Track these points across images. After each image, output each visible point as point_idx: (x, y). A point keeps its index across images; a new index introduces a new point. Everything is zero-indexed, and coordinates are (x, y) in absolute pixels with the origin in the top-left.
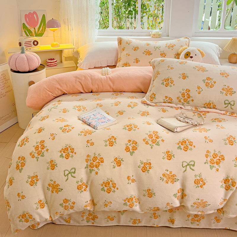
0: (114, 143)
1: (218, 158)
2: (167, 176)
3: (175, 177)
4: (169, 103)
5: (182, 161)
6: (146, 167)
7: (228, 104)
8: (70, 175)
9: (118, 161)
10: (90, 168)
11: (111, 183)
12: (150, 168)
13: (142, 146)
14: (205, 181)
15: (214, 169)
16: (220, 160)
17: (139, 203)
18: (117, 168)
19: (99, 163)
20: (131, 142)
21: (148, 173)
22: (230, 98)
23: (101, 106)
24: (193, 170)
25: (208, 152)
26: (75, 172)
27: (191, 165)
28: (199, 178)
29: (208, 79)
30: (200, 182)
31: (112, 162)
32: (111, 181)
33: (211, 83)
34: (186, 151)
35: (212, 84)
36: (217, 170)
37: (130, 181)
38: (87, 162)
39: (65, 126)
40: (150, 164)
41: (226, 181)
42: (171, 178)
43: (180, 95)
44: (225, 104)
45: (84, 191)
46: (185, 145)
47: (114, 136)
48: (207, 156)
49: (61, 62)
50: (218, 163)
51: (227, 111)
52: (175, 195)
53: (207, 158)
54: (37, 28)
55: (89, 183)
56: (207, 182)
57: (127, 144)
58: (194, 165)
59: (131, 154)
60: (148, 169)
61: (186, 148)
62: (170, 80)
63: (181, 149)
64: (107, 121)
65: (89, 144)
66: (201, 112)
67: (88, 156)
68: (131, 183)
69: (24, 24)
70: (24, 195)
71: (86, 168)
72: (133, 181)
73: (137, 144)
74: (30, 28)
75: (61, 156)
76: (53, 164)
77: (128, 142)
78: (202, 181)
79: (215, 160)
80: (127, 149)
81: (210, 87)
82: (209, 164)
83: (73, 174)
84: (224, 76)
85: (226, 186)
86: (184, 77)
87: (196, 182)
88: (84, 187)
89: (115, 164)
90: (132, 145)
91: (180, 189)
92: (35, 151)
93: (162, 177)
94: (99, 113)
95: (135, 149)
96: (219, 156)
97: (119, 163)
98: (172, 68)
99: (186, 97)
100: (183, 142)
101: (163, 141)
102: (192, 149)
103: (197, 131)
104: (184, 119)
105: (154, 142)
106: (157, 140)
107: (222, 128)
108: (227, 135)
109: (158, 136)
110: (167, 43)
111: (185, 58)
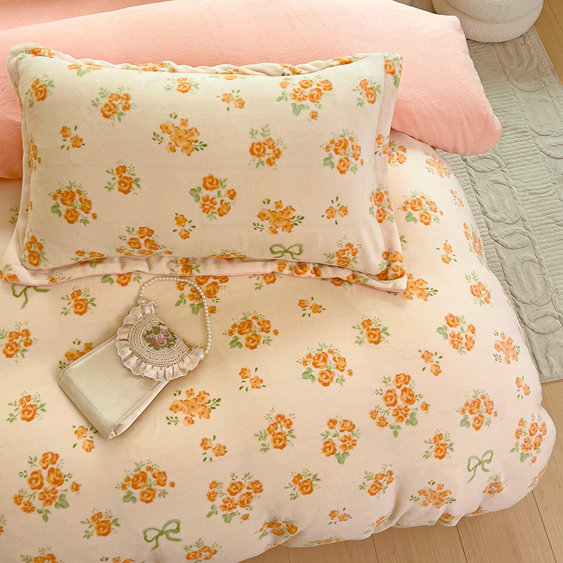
1: (244, 491)
5: (141, 530)
7: (281, 252)
13: (14, 519)
14: (216, 548)
15: (236, 519)
16: (249, 494)
22: (286, 239)
25: (214, 484)
27: (169, 531)
28: (196, 549)
29: (211, 182)
30: (201, 554)
34: (151, 501)
35: (222, 201)
36: (246, 517)
40: (53, 558)
46: (145, 485)
48: (212, 497)
50: (245, 503)
53: (213, 500)
56: (220, 548)
58: (178, 530)
61: (149, 495)
62: (77, 197)
63: (134, 499)
66: (206, 278)
79: (236, 498)
81: (217, 215)
82: (221, 513)
87: (192, 556)
96: (247, 485)
98: (78, 143)
99: (143, 248)
100: (137, 477)
101: (76, 487)
102: (165, 493)
103: (181, 415)
104: (142, 360)
105: (49, 502)
106: (57, 488)
107: (257, 383)
108: (268, 417)
109: (60, 476)
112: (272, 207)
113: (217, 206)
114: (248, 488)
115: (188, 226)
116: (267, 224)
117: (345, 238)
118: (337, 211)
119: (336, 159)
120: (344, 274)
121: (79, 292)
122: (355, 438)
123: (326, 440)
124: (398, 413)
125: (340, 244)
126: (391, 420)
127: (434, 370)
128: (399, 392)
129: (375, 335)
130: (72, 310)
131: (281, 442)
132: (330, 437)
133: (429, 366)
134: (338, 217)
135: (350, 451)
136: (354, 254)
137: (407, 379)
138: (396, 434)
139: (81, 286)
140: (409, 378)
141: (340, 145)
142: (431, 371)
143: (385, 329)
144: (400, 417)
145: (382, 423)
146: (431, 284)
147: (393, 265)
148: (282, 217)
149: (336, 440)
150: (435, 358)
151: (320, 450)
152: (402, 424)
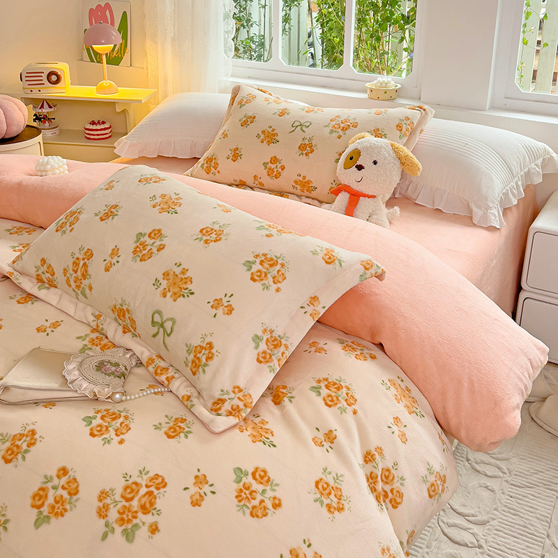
7: (158, 324)
35: (151, 249)
43: (71, 263)
44: (153, 323)
62: (76, 215)
81: (138, 259)
86: (108, 214)
110: (338, 116)
111: (346, 167)
112: (178, 271)
113: (144, 252)
115: (114, 261)
116: (164, 284)
118: (223, 306)
122: (68, 507)
123: (44, 486)
124: (123, 513)
126: (113, 515)
127: (194, 499)
128: (143, 491)
131: (11, 455)
132: (49, 485)
133: (193, 490)
134: (220, 311)
137: (162, 485)
138: (105, 536)
140: (165, 486)
142: (191, 497)
143: (189, 433)
144: (122, 519)
145: (102, 513)
148: (178, 284)
149: (51, 493)
150: (206, 489)
151: (31, 493)
152: (119, 529)
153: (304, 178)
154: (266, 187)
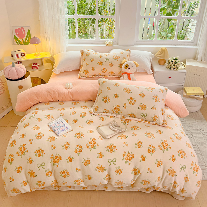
0: (68, 147)
1: (130, 156)
2: (99, 168)
3: (104, 169)
4: (107, 113)
5: (108, 159)
6: (87, 163)
7: (143, 115)
8: (41, 167)
9: (70, 159)
10: (53, 163)
11: (66, 172)
12: (89, 163)
13: (85, 149)
14: (122, 171)
15: (128, 163)
16: (131, 157)
17: (84, 182)
18: (70, 163)
19: (59, 160)
20: (79, 147)
21: (88, 166)
22: (144, 112)
23: (63, 115)
24: (115, 164)
25: (125, 152)
26: (44, 165)
27: (114, 161)
28: (118, 169)
29: (132, 98)
30: (119, 171)
31: (66, 160)
32: (66, 171)
33: (133, 102)
34: (112, 152)
36: (130, 164)
37: (78, 171)
38: (52, 159)
39: (38, 134)
40: (90, 161)
41: (135, 170)
42: (102, 169)
43: (113, 108)
44: (141, 115)
45: (50, 176)
46: (111, 148)
47: (68, 142)
48: (124, 155)
49: (42, 64)
50: (130, 160)
51: (142, 120)
52: (104, 178)
53: (124, 156)
54: (24, 39)
55: (53, 171)
56: (123, 171)
57: (76, 148)
58: (115, 161)
59: (78, 155)
60: (88, 164)
61: (112, 151)
62: (107, 98)
63: (108, 151)
64: (66, 129)
65: (53, 148)
66: (127, 119)
67: (52, 155)
68: (78, 172)
69: (15, 36)
70: (14, 178)
71: (51, 162)
72: (79, 170)
73: (82, 148)
74: (19, 39)
75: (36, 155)
76: (31, 160)
77: (76, 147)
78: (120, 171)
79: (129, 158)
80: (76, 151)
81: (132, 105)
82: (125, 160)
83: (43, 167)
84: (142, 96)
85: (135, 173)
86: (117, 96)
87: (117, 171)
88: (50, 174)
89: (69, 160)
90: (79, 149)
91: (107, 175)
92: (20, 151)
93: (96, 168)
94: (61, 121)
95: (80, 151)
96: (131, 155)
97: (71, 160)
98: (109, 89)
99: (117, 110)
100: (110, 146)
101: (98, 146)
102: (115, 151)
103: (120, 138)
104: (114, 128)
105: (92, 147)
106: (94, 145)
107: (136, 135)
108: (137, 141)
109: (95, 143)
110: (114, 56)
111: (125, 68)
112: (142, 105)
113: (132, 103)
114: (131, 156)
115: (126, 106)
116: (141, 108)
117: (155, 114)
118: (154, 108)
119: (155, 99)
120: (154, 123)
121: (103, 117)
122: (155, 150)
125: (154, 115)
126: (163, 148)
128: (165, 143)
129: (160, 132)
130: (101, 120)
131: (139, 147)
132: (150, 148)
133: (171, 140)
134: (154, 109)
135: (154, 153)
136: (157, 118)
137: (166, 141)
138: (163, 152)
139: (103, 116)
141: (156, 97)
143: (162, 132)
145: (161, 149)
146: (172, 128)
147: (165, 122)
148: (144, 107)
149: (151, 150)
150: (173, 139)
151: (147, 151)
152: (165, 150)
153: (112, 71)
154: (101, 75)
